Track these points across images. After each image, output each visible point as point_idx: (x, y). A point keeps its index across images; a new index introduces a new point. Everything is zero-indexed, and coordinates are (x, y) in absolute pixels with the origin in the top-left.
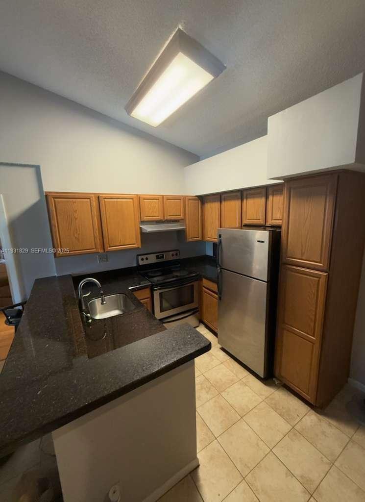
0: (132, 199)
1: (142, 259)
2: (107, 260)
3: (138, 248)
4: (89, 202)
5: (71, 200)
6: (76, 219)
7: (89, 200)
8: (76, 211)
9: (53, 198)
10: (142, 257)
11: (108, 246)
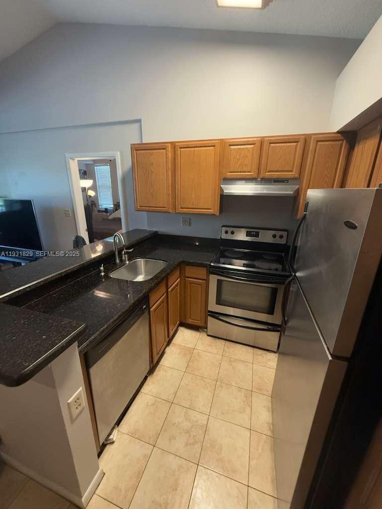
0: (214, 146)
1: (226, 232)
2: (190, 225)
3: (214, 215)
4: (165, 153)
5: (149, 151)
6: (152, 173)
7: (164, 151)
8: (153, 164)
9: (136, 150)
10: (228, 229)
11: (180, 206)
